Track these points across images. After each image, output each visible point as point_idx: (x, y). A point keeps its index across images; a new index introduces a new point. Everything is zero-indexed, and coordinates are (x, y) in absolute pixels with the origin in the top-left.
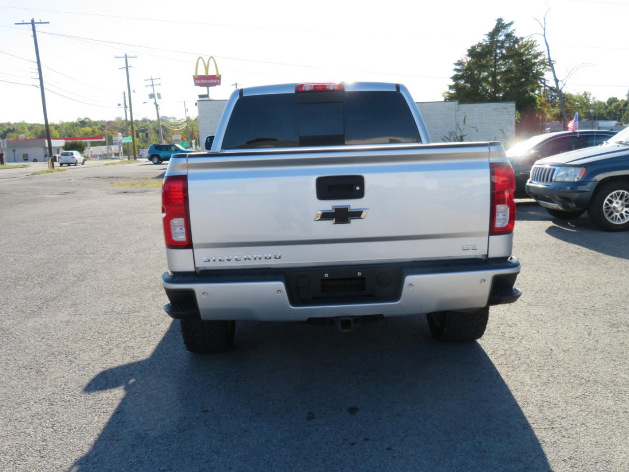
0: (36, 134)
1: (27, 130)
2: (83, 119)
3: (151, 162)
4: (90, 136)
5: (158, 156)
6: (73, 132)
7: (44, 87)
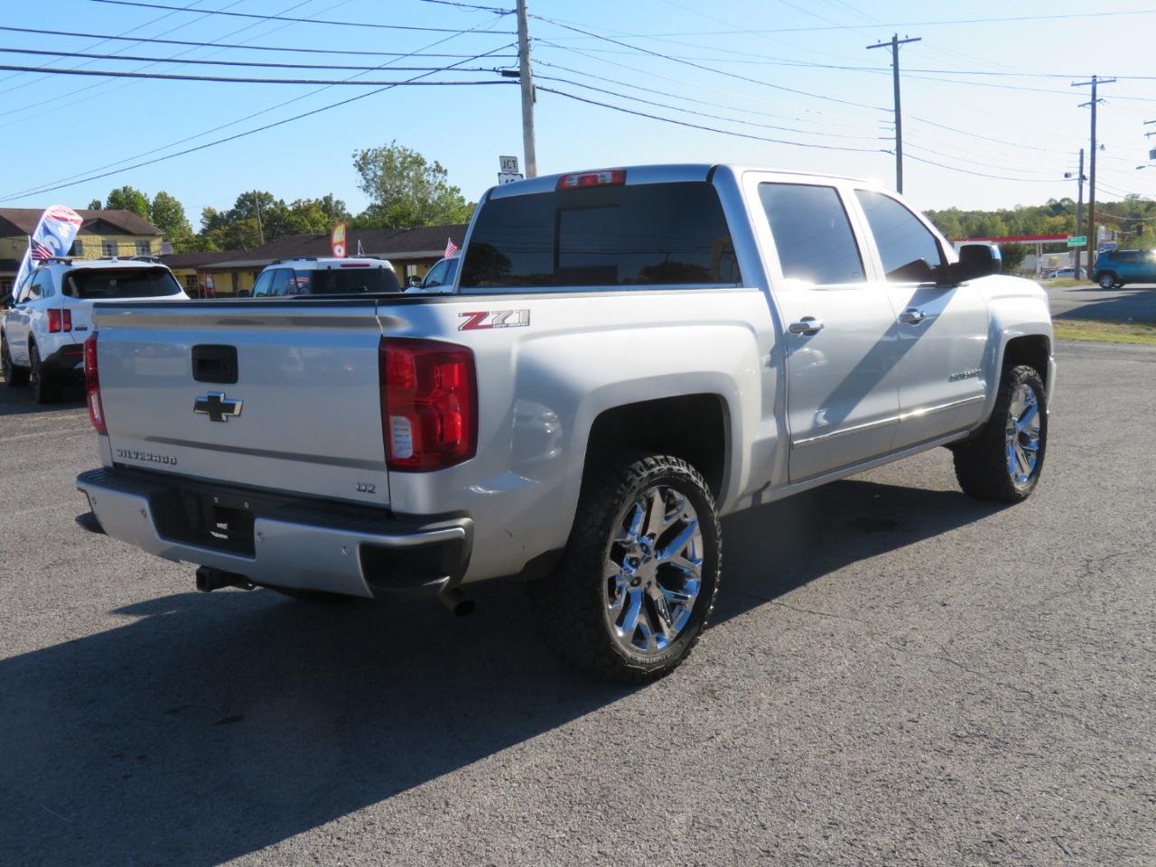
0: (968, 229)
1: (957, 224)
2: (1059, 201)
3: (1097, 286)
4: (1059, 233)
5: (1112, 274)
6: (1034, 226)
7: (903, 152)
